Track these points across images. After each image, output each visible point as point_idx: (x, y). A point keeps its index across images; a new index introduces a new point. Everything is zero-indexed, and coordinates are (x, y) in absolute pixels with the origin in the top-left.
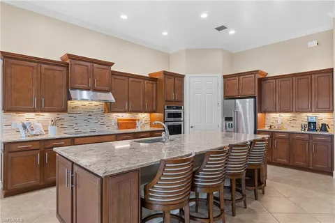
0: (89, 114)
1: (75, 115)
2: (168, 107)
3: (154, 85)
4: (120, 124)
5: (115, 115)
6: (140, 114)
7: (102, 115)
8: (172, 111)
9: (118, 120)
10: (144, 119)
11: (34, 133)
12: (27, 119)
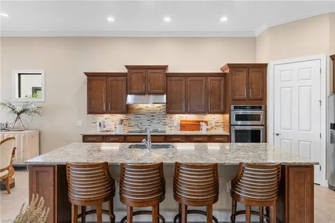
0: (152, 115)
1: (139, 116)
2: (235, 108)
3: (222, 82)
4: (183, 126)
5: (177, 116)
6: (209, 115)
7: (164, 117)
8: (241, 112)
9: (182, 121)
10: (215, 121)
11: (105, 129)
12: (106, 119)
